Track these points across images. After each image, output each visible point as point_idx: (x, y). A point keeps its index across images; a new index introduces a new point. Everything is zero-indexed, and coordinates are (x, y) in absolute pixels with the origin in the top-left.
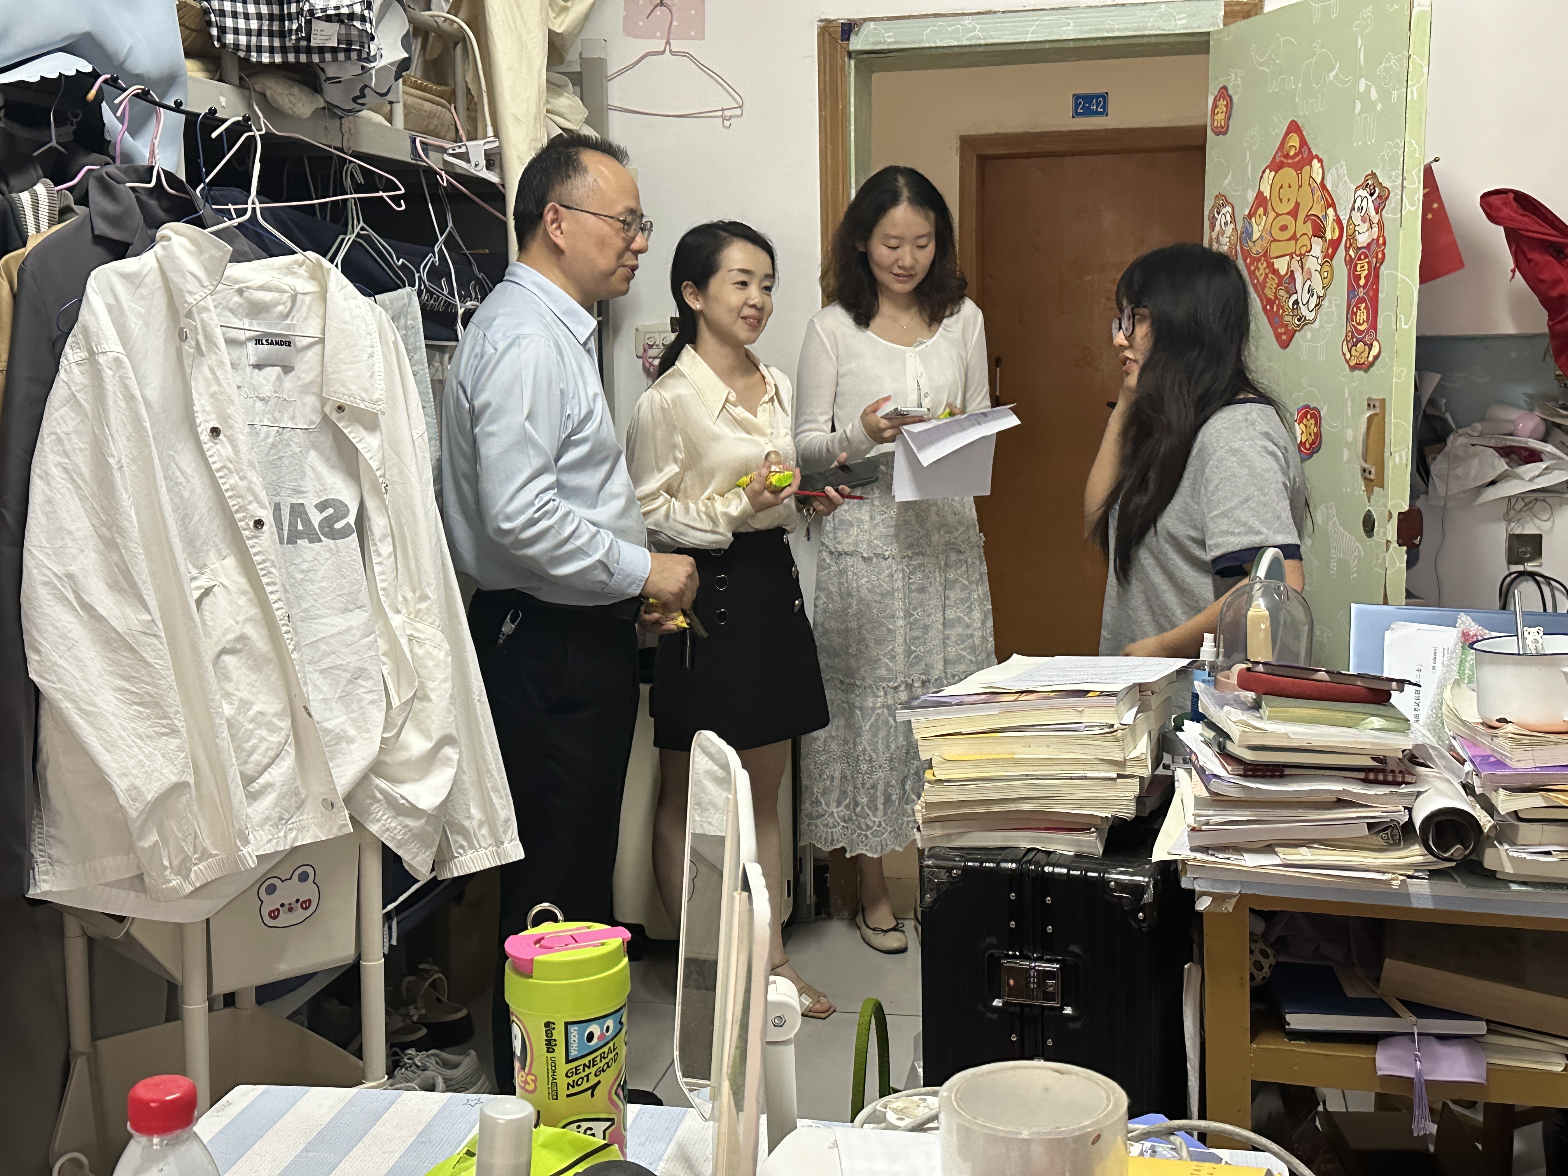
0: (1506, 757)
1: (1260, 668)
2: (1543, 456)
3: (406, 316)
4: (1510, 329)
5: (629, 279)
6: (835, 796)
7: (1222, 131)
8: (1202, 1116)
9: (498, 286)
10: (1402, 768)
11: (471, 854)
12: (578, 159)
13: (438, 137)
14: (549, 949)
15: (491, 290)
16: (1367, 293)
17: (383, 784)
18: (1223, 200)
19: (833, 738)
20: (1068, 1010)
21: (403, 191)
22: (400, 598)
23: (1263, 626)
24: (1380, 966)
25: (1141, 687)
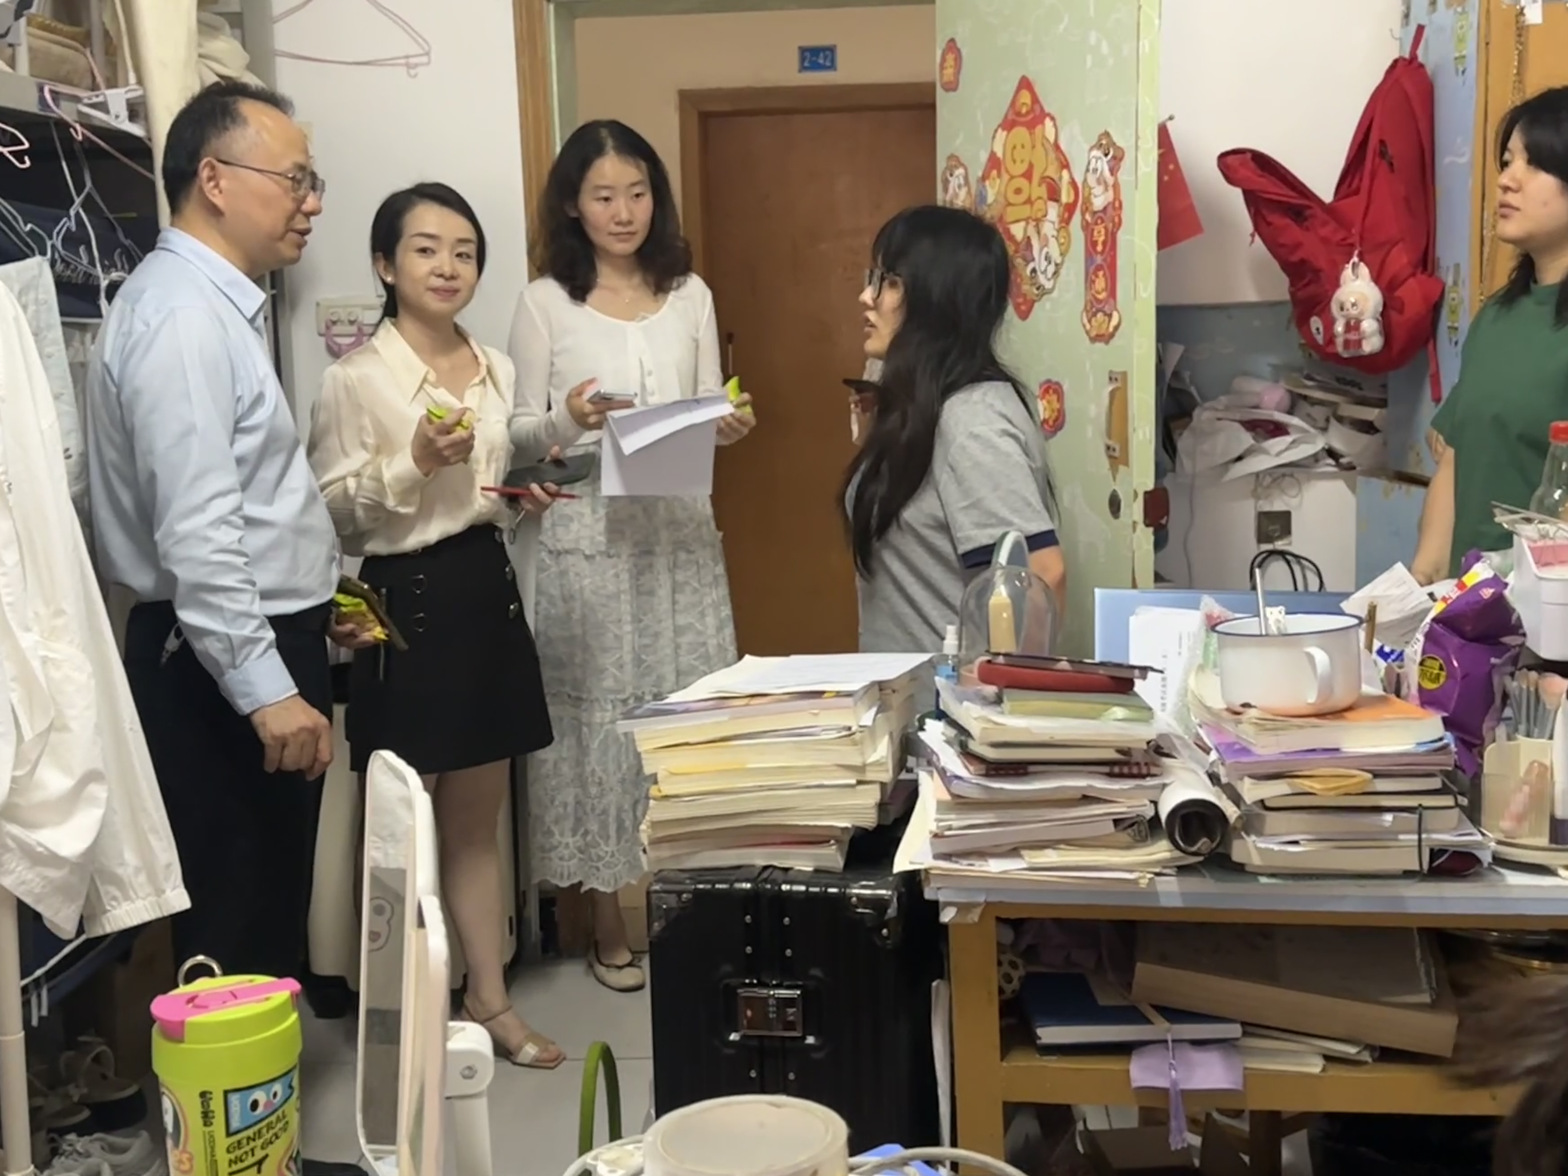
0: (1252, 743)
1: (1001, 659)
2: (1290, 430)
3: (37, 289)
4: (1251, 296)
5: (300, 246)
6: (569, 824)
7: (951, 87)
8: (954, 1144)
9: (150, 256)
10: (1148, 760)
11: (126, 906)
12: (235, 109)
13: (70, 83)
14: (204, 1008)
15: (141, 260)
16: (1105, 260)
17: (14, 829)
18: (955, 161)
19: (564, 759)
20: (810, 1040)
21: (27, 145)
22: (31, 615)
23: (1005, 615)
24: (1131, 971)
25: (881, 686)
